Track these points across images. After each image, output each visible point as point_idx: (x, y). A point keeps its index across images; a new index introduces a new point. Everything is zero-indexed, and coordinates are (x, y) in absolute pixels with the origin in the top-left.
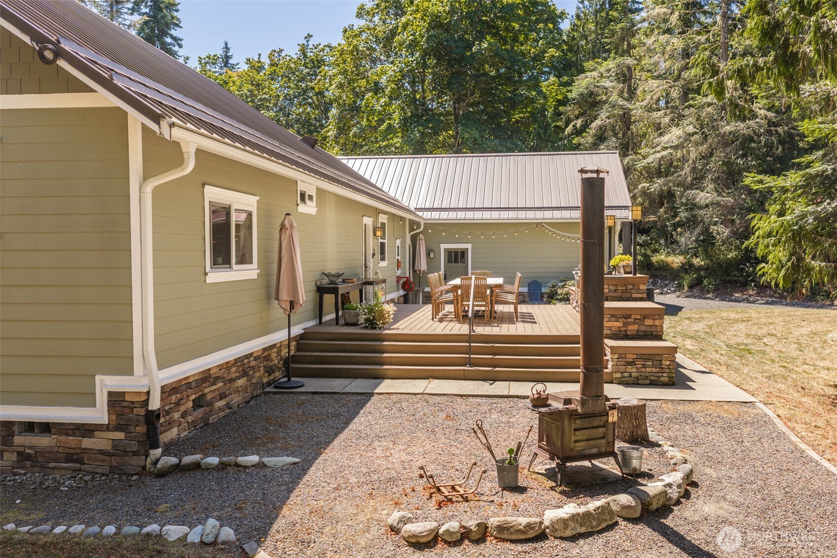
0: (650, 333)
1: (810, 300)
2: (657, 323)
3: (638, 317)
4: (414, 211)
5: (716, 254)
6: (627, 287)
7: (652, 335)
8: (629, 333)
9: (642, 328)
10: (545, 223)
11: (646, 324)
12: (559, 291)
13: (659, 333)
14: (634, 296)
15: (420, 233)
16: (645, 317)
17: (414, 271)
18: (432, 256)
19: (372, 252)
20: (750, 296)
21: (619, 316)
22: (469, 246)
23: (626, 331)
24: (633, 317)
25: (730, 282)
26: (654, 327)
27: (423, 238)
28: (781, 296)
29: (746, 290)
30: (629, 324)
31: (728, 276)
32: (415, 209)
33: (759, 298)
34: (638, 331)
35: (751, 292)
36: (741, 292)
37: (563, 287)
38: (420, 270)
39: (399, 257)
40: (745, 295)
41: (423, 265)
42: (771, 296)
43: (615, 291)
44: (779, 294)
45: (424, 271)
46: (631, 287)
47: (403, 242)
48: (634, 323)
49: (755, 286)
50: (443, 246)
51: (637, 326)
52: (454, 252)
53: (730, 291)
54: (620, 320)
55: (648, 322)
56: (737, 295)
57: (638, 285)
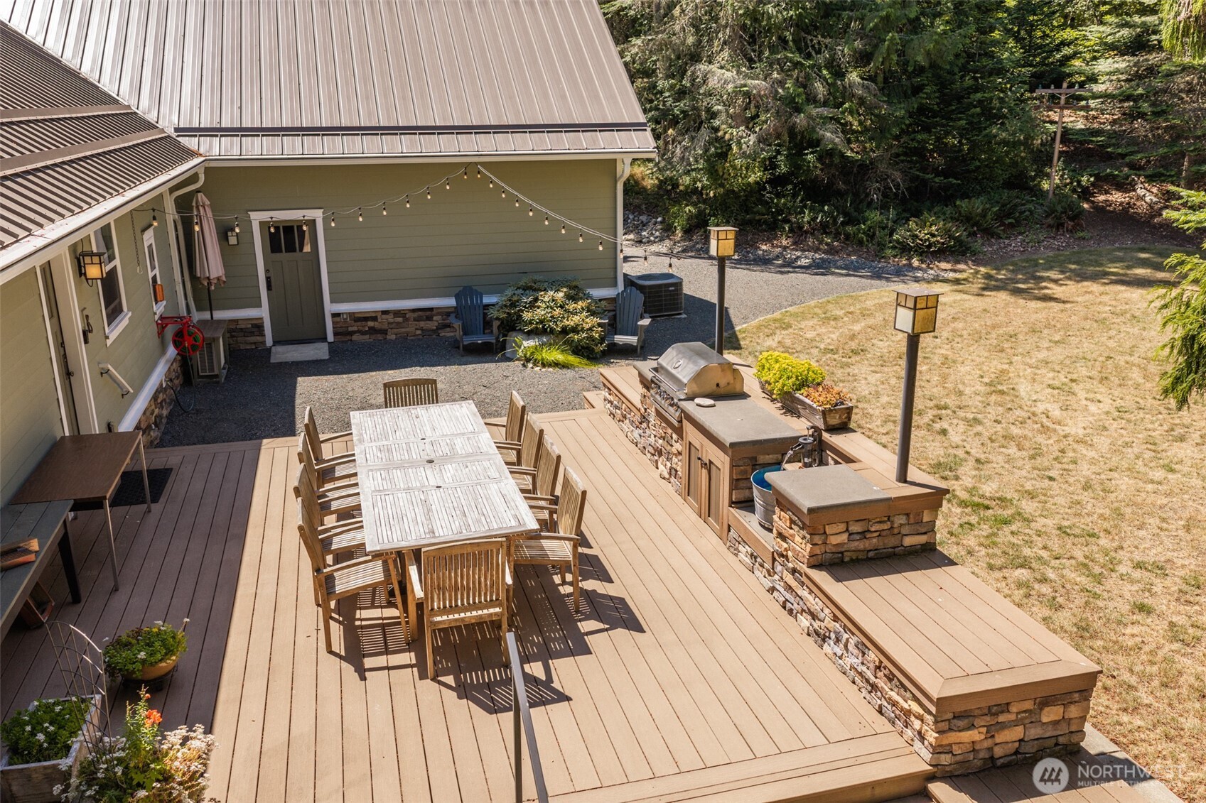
0: (1053, 741)
1: (877, 256)
2: (1074, 711)
3: (1028, 705)
4: (174, 135)
5: (730, 174)
6: (892, 523)
7: (1057, 744)
8: (998, 752)
9: (1035, 732)
10: (483, 164)
11: (1045, 720)
13: (1074, 739)
14: (908, 541)
15: (198, 191)
16: (1045, 702)
18: (233, 240)
19: (79, 326)
20: (785, 248)
21: (976, 712)
22: (317, 214)
23: (990, 749)
24: (1014, 709)
25: (750, 222)
26: (1064, 725)
27: (208, 202)
28: (831, 249)
29: (776, 238)
30: (1003, 726)
31: (747, 212)
32: (177, 130)
33: (799, 254)
34: (1021, 741)
35: (784, 242)
36: (769, 240)
38: (208, 278)
40: (777, 247)
41: (214, 266)
42: (817, 250)
43: (863, 534)
44: (827, 244)
45: (218, 279)
46: (902, 520)
48: (1016, 723)
49: (791, 230)
50: (257, 217)
51: (1021, 728)
52: (285, 228)
53: (751, 239)
54: (977, 722)
55: (1050, 714)
56: (764, 247)
57: (920, 514)
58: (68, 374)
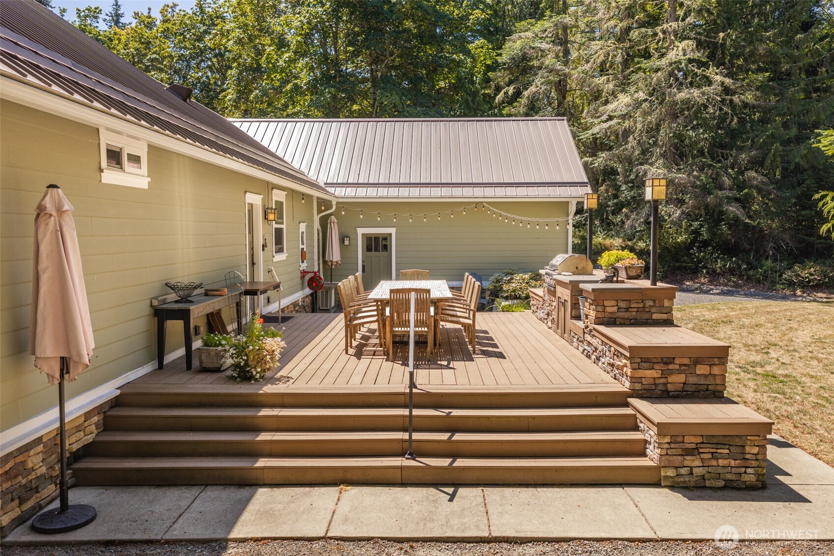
0: (705, 387)
1: (769, 289)
2: (716, 370)
3: (686, 361)
4: (324, 186)
5: (664, 237)
6: (644, 304)
7: (707, 390)
8: (670, 387)
9: (692, 380)
10: (486, 202)
11: (698, 372)
12: (505, 288)
13: (719, 388)
14: (655, 316)
15: (331, 214)
16: (697, 362)
17: (325, 262)
18: (347, 243)
19: (261, 242)
20: (703, 284)
21: (655, 360)
22: (392, 231)
23: (665, 384)
24: (677, 361)
25: (679, 268)
26: (711, 378)
27: (336, 221)
28: (737, 285)
29: (697, 278)
30: (672, 372)
31: (677, 262)
32: (325, 184)
33: (713, 287)
34: (684, 384)
35: (703, 280)
36: (692, 279)
37: (509, 281)
38: (332, 261)
39: (304, 247)
40: (697, 283)
41: (335, 255)
42: (726, 285)
43: (627, 310)
44: (733, 282)
45: (337, 262)
46: (651, 303)
47: (310, 227)
48: (679, 372)
49: (707, 273)
50: (361, 231)
51: (684, 375)
52: (375, 238)
53: (679, 279)
54: (656, 366)
55: (702, 369)
56: (688, 283)
57: (662, 301)
58: (253, 264)
